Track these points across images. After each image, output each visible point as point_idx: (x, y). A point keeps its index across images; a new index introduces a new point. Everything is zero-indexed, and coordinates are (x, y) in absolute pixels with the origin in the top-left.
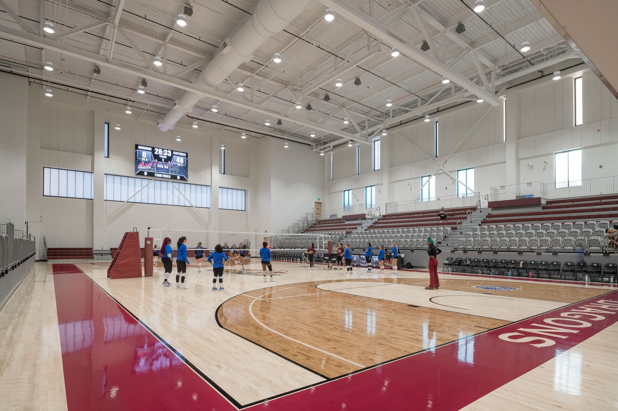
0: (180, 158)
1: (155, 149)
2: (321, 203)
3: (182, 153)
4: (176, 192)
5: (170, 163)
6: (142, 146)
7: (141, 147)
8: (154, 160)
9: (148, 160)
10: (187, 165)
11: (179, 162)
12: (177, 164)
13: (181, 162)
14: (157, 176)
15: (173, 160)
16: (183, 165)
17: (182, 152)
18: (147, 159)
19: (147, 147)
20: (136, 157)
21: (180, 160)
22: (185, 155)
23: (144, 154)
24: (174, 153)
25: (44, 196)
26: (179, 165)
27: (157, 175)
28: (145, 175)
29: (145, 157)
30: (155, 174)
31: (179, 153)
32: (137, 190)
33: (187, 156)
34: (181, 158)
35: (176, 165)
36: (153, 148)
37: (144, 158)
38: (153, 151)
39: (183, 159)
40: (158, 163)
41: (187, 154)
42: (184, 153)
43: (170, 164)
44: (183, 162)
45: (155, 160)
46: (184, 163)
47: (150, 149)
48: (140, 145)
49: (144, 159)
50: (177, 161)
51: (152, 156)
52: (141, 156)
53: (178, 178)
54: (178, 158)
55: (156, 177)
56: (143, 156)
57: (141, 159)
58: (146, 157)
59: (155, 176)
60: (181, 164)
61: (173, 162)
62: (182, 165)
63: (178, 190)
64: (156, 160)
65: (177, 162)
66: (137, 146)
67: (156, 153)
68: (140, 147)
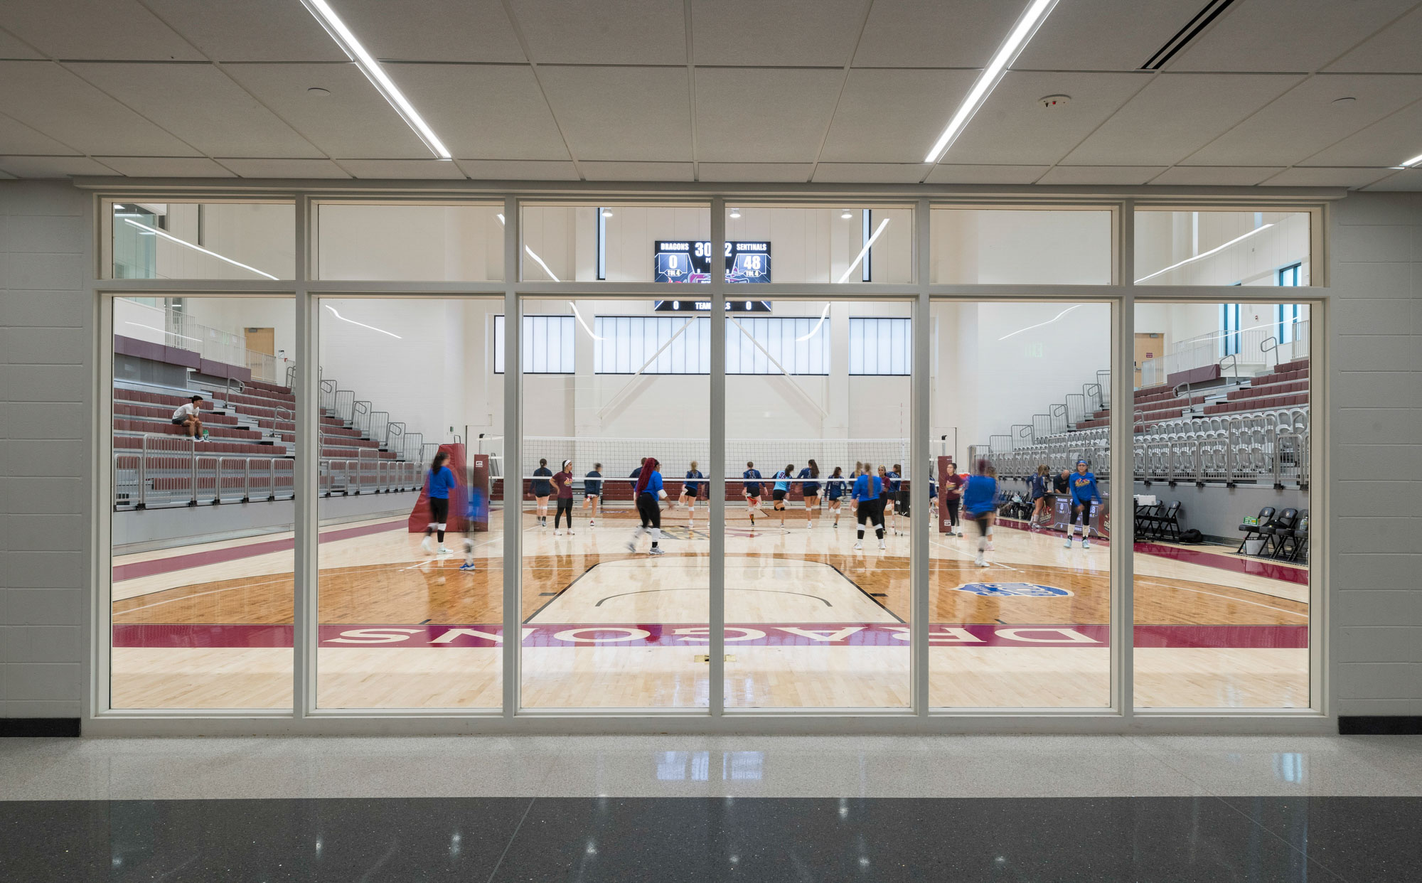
0: (752, 256)
1: (697, 245)
2: (1162, 335)
3: (758, 245)
4: (747, 343)
5: (730, 272)
6: (669, 242)
7: (667, 244)
8: (694, 272)
9: (681, 273)
10: (769, 271)
11: (749, 268)
12: (745, 273)
13: (754, 268)
14: (700, 308)
15: (736, 265)
16: (759, 274)
17: (756, 243)
18: (678, 271)
19: (679, 244)
20: (656, 271)
21: (752, 262)
22: (765, 249)
23: (673, 261)
24: (739, 247)
25: (495, 373)
26: (750, 274)
27: (700, 306)
28: (675, 310)
29: (675, 266)
30: (697, 304)
31: (749, 245)
32: (662, 343)
33: (768, 251)
34: (754, 258)
35: (743, 276)
36: (692, 244)
37: (673, 269)
38: (692, 250)
39: (759, 259)
40: (701, 277)
41: (769, 244)
42: (762, 243)
43: (729, 276)
44: (759, 266)
45: (696, 272)
46: (762, 269)
47: (685, 247)
48: (665, 242)
49: (671, 273)
50: (745, 265)
51: (689, 262)
52: (665, 267)
53: (749, 306)
54: (748, 257)
55: (699, 310)
56: (671, 266)
57: (667, 273)
58: (677, 268)
59: (697, 308)
60: (754, 272)
61: (736, 270)
62: (757, 274)
63: (753, 339)
64: (699, 270)
65: (746, 268)
66: (658, 244)
67: (698, 254)
68: (663, 247)
